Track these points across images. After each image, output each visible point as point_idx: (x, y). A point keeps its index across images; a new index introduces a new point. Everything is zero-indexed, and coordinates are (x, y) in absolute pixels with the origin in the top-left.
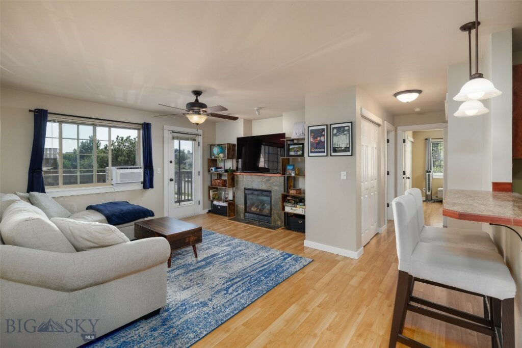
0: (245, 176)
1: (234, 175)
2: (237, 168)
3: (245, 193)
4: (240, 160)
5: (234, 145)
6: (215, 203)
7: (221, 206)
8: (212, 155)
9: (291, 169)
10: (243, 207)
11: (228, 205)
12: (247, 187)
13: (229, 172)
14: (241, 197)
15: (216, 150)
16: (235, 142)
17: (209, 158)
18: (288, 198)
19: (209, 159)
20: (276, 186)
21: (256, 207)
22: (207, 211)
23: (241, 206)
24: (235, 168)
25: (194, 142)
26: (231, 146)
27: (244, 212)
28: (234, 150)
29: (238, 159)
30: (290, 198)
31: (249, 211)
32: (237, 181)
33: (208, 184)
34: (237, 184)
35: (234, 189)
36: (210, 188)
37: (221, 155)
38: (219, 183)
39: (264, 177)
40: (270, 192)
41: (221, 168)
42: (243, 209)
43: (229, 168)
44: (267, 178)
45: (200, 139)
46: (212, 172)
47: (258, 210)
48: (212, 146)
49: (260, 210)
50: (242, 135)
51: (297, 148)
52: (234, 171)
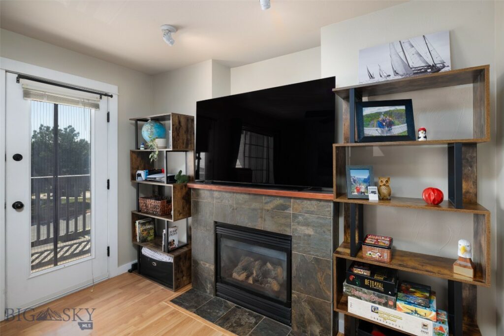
0: (216, 194)
1: (190, 189)
2: (197, 172)
3: (216, 235)
4: (203, 155)
5: (189, 119)
6: (147, 252)
7: (159, 263)
8: (140, 141)
9: (365, 181)
10: (212, 267)
11: (176, 259)
12: (220, 220)
13: (179, 182)
14: (208, 242)
15: (147, 132)
16: (192, 112)
17: (134, 148)
18: (357, 271)
19: (132, 152)
20: (307, 224)
21: (245, 269)
22: (128, 266)
23: (207, 265)
24: (191, 172)
25: (93, 110)
26: (183, 121)
27: (213, 279)
28: (189, 131)
29: (198, 151)
30: (365, 273)
31: (228, 279)
32: (197, 204)
33: (130, 206)
34: (197, 211)
35: (190, 219)
36: (135, 217)
37: (160, 142)
38: (155, 207)
39: (268, 199)
40: (287, 239)
41: (161, 171)
42: (212, 273)
43: (177, 173)
44: (279, 201)
45: (112, 105)
46: (139, 180)
47: (251, 281)
48: (138, 123)
49: (255, 281)
50: (208, 94)
51: (386, 113)
52: (190, 179)
